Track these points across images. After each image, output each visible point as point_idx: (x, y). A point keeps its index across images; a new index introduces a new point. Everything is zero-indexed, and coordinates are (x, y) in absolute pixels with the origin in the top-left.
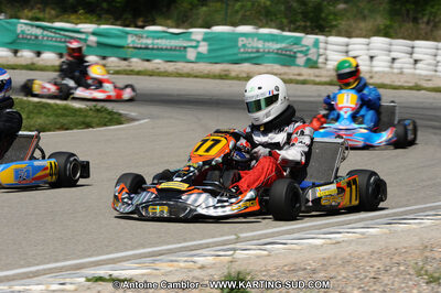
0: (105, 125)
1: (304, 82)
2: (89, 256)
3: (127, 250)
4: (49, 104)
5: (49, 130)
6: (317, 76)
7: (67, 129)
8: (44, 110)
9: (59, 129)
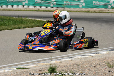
1: (109, 13)
2: (22, 62)
3: (34, 60)
4: (36, 20)
5: (34, 27)
6: (113, 11)
7: (39, 27)
8: (35, 22)
9: (37, 27)
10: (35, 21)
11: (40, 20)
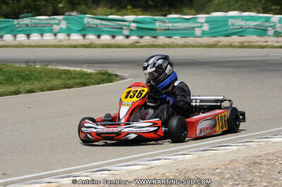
0: (99, 84)
5: (56, 90)
9: (63, 88)
10: (66, 72)
11: (78, 69)
